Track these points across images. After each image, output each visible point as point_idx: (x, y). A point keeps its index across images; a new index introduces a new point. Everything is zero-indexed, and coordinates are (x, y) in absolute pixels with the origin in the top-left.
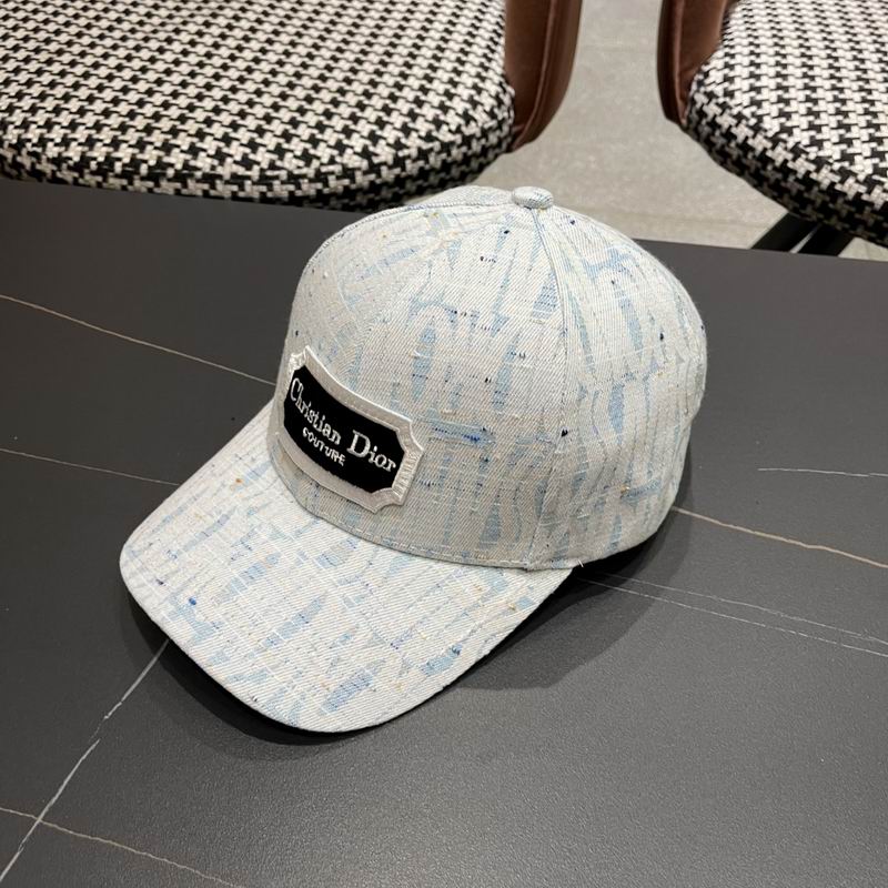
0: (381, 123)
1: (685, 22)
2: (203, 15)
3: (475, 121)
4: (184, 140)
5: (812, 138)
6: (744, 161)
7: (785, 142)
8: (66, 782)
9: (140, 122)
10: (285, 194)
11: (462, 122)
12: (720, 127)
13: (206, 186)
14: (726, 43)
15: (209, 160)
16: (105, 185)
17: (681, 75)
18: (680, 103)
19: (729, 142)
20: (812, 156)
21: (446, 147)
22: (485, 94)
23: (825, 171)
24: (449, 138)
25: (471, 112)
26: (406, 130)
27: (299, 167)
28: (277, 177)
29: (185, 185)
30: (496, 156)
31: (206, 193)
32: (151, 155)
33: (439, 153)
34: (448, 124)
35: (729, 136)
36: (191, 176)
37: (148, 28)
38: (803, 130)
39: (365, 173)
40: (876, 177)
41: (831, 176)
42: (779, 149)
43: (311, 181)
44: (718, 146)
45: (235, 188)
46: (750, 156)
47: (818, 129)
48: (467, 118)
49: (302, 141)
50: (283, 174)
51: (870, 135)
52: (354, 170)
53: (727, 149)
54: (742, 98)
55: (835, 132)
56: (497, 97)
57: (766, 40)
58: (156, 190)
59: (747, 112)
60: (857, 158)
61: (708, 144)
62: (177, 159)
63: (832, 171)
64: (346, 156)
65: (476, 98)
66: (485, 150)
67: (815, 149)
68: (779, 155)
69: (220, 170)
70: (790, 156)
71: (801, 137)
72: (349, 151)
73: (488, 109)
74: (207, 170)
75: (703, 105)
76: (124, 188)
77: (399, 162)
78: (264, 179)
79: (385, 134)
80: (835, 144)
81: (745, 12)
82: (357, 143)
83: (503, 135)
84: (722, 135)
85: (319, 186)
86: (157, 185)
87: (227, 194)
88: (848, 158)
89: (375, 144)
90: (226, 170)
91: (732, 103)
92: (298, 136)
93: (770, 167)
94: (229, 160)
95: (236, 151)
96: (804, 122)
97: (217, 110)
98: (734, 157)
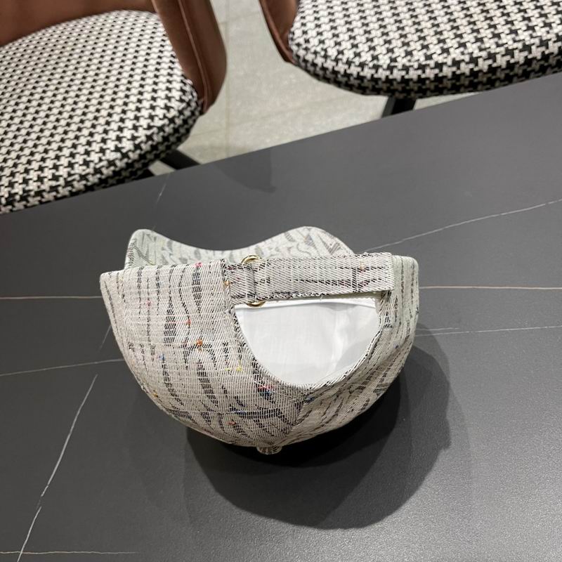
0: (121, 129)
2: (14, 99)
3: (172, 108)
4: (18, 177)
5: (354, 52)
6: (327, 76)
7: (341, 59)
10: (82, 187)
11: (165, 111)
12: (308, 61)
13: (39, 198)
14: (300, 10)
15: (35, 184)
17: (282, 37)
19: (316, 68)
20: (357, 63)
21: (161, 129)
22: (174, 91)
23: (366, 69)
24: (160, 123)
25: (169, 104)
26: (135, 128)
27: (84, 170)
28: (74, 180)
29: (28, 202)
30: (195, 121)
31: (40, 202)
32: (4, 192)
33: (158, 133)
34: (157, 116)
35: (314, 65)
36: (29, 195)
38: (349, 50)
39: (121, 160)
40: (393, 64)
41: (370, 71)
42: (340, 64)
43: (93, 175)
44: (312, 71)
45: (54, 193)
46: (328, 72)
47: (357, 46)
48: (167, 108)
49: (81, 155)
50: (77, 177)
51: (384, 40)
52: (113, 161)
53: (317, 72)
54: (314, 42)
55: (366, 45)
56: (181, 90)
58: (14, 209)
59: (318, 49)
60: (380, 57)
62: (18, 189)
63: (370, 68)
64: (107, 155)
65: (169, 95)
66: (185, 121)
67: (357, 58)
68: (341, 68)
69: (43, 187)
70: (346, 67)
71: (349, 54)
72: (108, 151)
73: (178, 98)
74: (36, 189)
75: (297, 51)
77: (137, 147)
78: (68, 184)
79: (124, 134)
80: (367, 52)
82: (111, 145)
83: (193, 108)
84: (311, 65)
85: (98, 176)
86: (14, 206)
87: (52, 198)
88: (375, 58)
89: (121, 142)
90: (46, 186)
91: (309, 46)
92: (78, 153)
93: (339, 76)
94: (46, 180)
95: (48, 173)
96: (349, 45)
97: (32, 154)
98: (322, 75)
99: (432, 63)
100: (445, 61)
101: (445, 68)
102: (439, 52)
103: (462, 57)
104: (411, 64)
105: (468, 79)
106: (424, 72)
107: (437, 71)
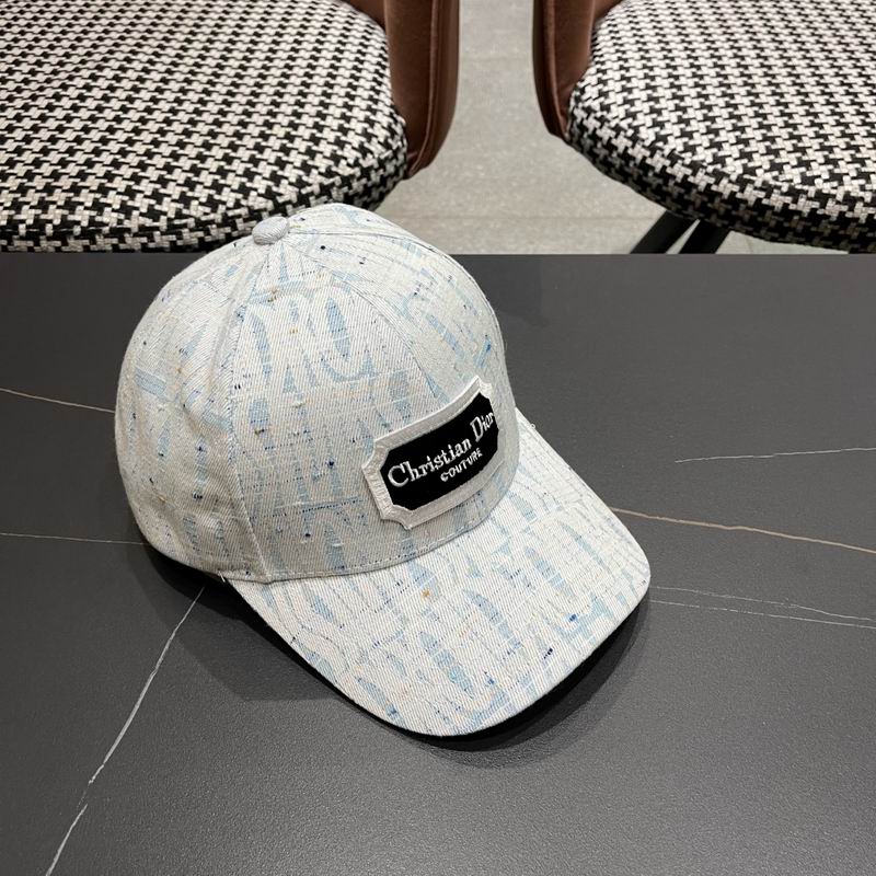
1: (557, 44)
2: (88, 69)
3: (372, 153)
4: (87, 197)
5: (685, 144)
6: (627, 169)
7: (662, 149)
8: (60, 851)
9: (39, 183)
10: (195, 241)
11: (359, 155)
12: (601, 139)
13: (115, 241)
14: (597, 59)
15: (115, 215)
16: (10, 248)
17: (558, 92)
18: (561, 118)
19: (611, 152)
20: (687, 161)
21: (347, 181)
22: (377, 126)
23: (700, 174)
24: (348, 171)
25: (366, 145)
26: (306, 168)
27: (206, 214)
28: (185, 226)
29: (94, 242)
30: (395, 184)
31: (115, 248)
32: (54, 215)
33: (340, 187)
34: (346, 159)
35: (610, 147)
36: (99, 232)
37: (33, 86)
38: (677, 138)
39: (271, 213)
40: (747, 176)
41: (706, 177)
42: (657, 156)
43: (219, 226)
44: (601, 156)
45: (144, 240)
46: (631, 164)
47: (690, 135)
48: (364, 151)
49: (205, 187)
50: (191, 222)
51: (737, 137)
52: (260, 211)
53: (610, 159)
54: (618, 111)
55: (705, 137)
56: (389, 128)
57: (633, 54)
58: (63, 248)
59: (624, 124)
60: (728, 160)
61: (592, 156)
62: (82, 216)
63: (707, 174)
64: (250, 198)
65: (370, 131)
66: (383, 180)
67: (689, 154)
68: (658, 162)
69: (127, 224)
70: (667, 162)
71: (676, 144)
72: (253, 193)
73: (382, 140)
74: (114, 224)
75: (582, 120)
76: (30, 249)
77: (303, 199)
78: (172, 229)
79: (286, 174)
80: (706, 148)
81: (611, 28)
82: (260, 184)
83: (399, 163)
84: (604, 146)
85: (228, 229)
86: (65, 243)
87: (137, 246)
88: (718, 160)
89: (277, 185)
90: (134, 223)
91: (609, 116)
92: (201, 183)
93: (650, 174)
94: (135, 213)
95: (142, 203)
96: (676, 130)
97: (116, 164)
98: (617, 166)
99: (812, 191)
100: (833, 192)
101: (830, 203)
102: (826, 176)
103: (861, 194)
104: (778, 184)
105: (859, 229)
106: (795, 202)
107: (816, 205)
